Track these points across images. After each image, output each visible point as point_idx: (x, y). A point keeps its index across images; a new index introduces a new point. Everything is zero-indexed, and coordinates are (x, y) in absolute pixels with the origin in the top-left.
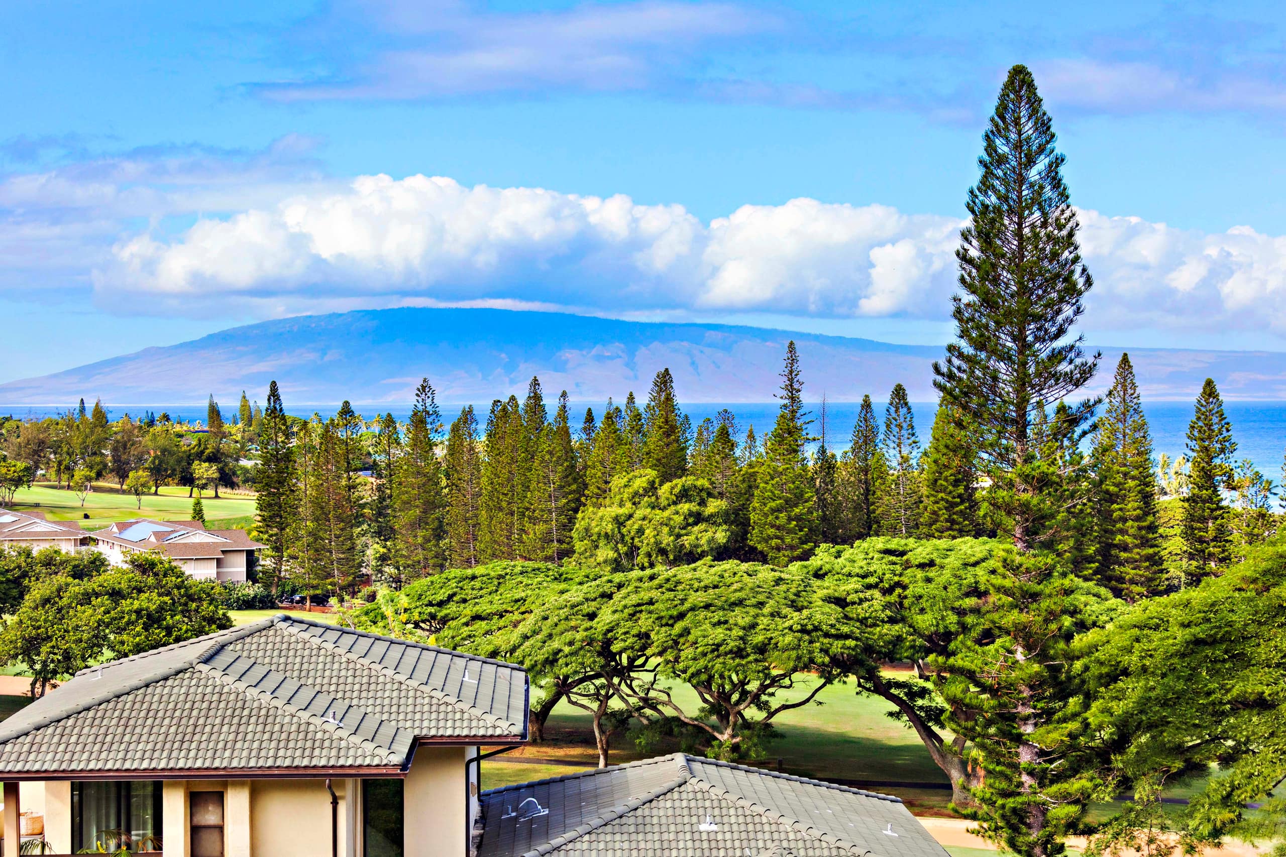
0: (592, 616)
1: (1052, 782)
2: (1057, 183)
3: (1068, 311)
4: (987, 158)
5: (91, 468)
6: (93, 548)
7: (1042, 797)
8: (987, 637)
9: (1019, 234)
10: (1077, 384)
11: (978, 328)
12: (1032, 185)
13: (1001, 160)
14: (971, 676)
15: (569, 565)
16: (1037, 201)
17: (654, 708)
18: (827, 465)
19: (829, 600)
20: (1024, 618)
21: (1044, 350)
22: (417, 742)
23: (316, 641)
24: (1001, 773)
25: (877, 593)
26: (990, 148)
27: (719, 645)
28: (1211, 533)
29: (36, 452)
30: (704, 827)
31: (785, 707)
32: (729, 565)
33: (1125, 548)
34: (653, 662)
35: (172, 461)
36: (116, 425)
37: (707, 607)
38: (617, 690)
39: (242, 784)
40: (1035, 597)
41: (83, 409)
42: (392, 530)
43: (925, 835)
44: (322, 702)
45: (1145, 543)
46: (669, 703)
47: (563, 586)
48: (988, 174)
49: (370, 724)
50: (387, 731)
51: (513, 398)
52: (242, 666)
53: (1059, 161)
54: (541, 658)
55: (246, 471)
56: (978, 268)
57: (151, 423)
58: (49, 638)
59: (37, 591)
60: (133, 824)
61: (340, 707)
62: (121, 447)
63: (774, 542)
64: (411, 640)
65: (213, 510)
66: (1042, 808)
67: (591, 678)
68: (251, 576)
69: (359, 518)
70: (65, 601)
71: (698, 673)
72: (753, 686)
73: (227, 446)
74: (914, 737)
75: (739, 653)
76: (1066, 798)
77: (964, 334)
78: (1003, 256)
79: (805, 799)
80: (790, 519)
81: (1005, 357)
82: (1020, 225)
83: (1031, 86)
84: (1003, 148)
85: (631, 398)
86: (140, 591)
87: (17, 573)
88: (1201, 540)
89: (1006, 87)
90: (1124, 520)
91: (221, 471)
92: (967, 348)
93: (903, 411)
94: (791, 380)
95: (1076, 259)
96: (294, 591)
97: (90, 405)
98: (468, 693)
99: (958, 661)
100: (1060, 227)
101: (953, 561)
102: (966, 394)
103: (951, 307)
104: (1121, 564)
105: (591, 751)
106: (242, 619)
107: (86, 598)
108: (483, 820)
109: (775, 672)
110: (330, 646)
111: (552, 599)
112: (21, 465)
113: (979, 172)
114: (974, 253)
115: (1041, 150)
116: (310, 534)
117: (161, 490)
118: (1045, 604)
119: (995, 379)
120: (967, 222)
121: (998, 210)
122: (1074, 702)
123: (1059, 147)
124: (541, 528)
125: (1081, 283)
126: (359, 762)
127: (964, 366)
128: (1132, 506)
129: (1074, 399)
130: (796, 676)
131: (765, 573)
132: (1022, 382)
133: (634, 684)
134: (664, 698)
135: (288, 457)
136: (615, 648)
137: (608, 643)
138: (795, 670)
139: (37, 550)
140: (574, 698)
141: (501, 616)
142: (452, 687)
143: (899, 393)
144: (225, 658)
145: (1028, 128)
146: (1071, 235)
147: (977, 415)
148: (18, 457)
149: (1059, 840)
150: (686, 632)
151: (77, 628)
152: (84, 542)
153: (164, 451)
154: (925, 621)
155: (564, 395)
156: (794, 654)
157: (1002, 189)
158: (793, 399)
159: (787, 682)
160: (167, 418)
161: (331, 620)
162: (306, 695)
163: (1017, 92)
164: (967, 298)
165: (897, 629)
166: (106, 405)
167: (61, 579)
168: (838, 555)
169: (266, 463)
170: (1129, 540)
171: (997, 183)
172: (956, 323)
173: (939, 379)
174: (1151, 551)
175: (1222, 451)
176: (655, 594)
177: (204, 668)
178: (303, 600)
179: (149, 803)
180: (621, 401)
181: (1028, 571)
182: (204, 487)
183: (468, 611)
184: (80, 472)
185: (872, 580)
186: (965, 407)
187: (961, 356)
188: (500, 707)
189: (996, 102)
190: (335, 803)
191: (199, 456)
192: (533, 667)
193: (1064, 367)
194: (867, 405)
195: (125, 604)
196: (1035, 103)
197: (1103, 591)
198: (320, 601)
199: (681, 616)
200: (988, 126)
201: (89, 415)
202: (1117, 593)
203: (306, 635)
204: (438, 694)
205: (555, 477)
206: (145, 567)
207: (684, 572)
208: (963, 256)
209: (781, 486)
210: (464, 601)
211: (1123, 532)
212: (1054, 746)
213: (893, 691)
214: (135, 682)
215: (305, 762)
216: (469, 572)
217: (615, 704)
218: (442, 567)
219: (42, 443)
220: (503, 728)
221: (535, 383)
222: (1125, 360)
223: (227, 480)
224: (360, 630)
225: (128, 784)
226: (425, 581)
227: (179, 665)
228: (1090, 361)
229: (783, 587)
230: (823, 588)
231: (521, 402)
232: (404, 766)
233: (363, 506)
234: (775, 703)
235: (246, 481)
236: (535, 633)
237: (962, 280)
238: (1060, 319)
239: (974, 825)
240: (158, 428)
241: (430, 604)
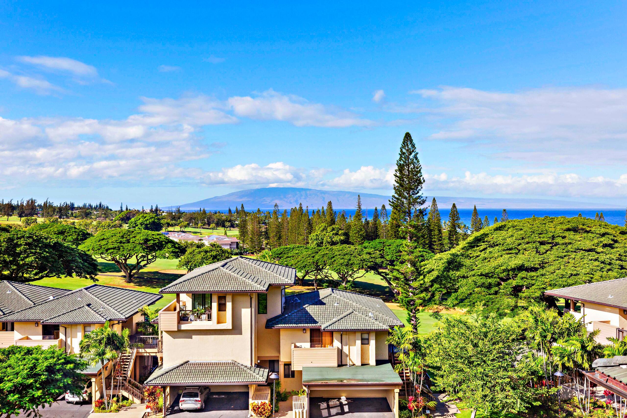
0: (313, 257)
1: (417, 295)
2: (417, 159)
3: (419, 187)
4: (401, 153)
5: (202, 223)
6: (202, 242)
7: (414, 298)
8: (402, 263)
9: (408, 170)
10: (422, 204)
11: (399, 191)
12: (411, 159)
13: (404, 153)
14: (398, 270)
15: (309, 246)
16: (413, 163)
17: (327, 278)
18: (367, 223)
19: (367, 253)
20: (410, 257)
21: (415, 196)
22: (270, 285)
23: (247, 262)
24: (405, 293)
25: (378, 252)
26: (401, 151)
27: (342, 264)
28: (454, 239)
29: (190, 220)
30: (335, 305)
31: (357, 278)
32: (344, 245)
33: (435, 242)
34: (328, 267)
35: (220, 222)
36: (208, 214)
37: (339, 255)
38: (319, 274)
39: (230, 294)
40: (412, 252)
41: (200, 210)
42: (269, 237)
43: (386, 306)
44: (249, 276)
45: (440, 240)
46: (331, 277)
47: (307, 250)
48: (401, 157)
49: (259, 281)
50: (263, 282)
51: (296, 208)
52: (231, 267)
53: (417, 153)
54: (302, 266)
55: (237, 224)
56: (399, 178)
57: (216, 213)
58: (191, 261)
59: (189, 251)
60: (206, 303)
61: (252, 277)
62: (209, 219)
63: (355, 240)
64: (272, 262)
65: (229, 233)
66: (414, 301)
67: (313, 271)
68: (237, 247)
69: (261, 235)
70: (195, 253)
71: (338, 270)
72: (350, 273)
73: (233, 218)
74: (386, 284)
75: (347, 265)
76: (420, 298)
77: (396, 193)
78: (405, 175)
79: (359, 298)
80: (359, 235)
81: (405, 198)
82: (408, 168)
83: (410, 137)
84: (404, 151)
85: (323, 208)
86: (212, 251)
87: (184, 247)
88: (452, 240)
89: (405, 137)
90: (435, 235)
91: (231, 224)
92: (396, 196)
93: (384, 210)
94: (359, 204)
95: (421, 176)
96: (247, 251)
97: (202, 209)
98: (282, 274)
99: (396, 267)
100: (418, 168)
101: (395, 245)
102: (397, 206)
103: (393, 186)
104: (434, 245)
105: (313, 287)
106: (234, 257)
107: (200, 253)
108: (285, 303)
109: (355, 270)
110: (250, 263)
111: (305, 253)
112: (187, 223)
113: (399, 156)
114: (398, 175)
115: (413, 151)
116: (251, 238)
117: (218, 228)
118: (414, 254)
119: (403, 203)
120: (396, 168)
121: (403, 165)
122: (422, 277)
123: (417, 150)
124: (303, 237)
125: (422, 181)
126: (256, 289)
127: (396, 200)
128: (436, 232)
129: (422, 207)
130: (360, 271)
131: (352, 247)
132: (410, 203)
133: (323, 272)
134: (330, 275)
135: (245, 221)
136: (319, 264)
137: (317, 263)
138: (359, 269)
139: (189, 242)
140: (309, 275)
141: (293, 257)
142: (278, 272)
143: (384, 206)
144: (227, 266)
145: (410, 146)
146: (420, 170)
147: (399, 211)
148: (186, 221)
149: (418, 308)
150: (335, 260)
151: (197, 259)
152: (200, 240)
153: (218, 219)
154: (388, 258)
155: (307, 207)
156: (358, 265)
157: (404, 160)
158: (359, 208)
159: (358, 272)
160: (219, 212)
161: (255, 258)
162: (245, 274)
163: (407, 138)
164: (397, 185)
165: (382, 259)
166: (206, 209)
167: (194, 248)
168: (369, 243)
169: (241, 223)
170: (435, 240)
171: (403, 159)
172: (394, 190)
173: (391, 203)
174: (440, 242)
175: (457, 220)
176: (327, 252)
177: (222, 268)
178: (249, 253)
179: (210, 298)
180: (320, 208)
181: (411, 246)
182: (227, 228)
183: (286, 256)
184: (200, 225)
185: (376, 249)
186: (397, 209)
187: (395, 198)
188: (289, 277)
189: (403, 141)
190: (251, 299)
191: (226, 221)
192: (300, 268)
193: (419, 200)
194: (376, 209)
195: (208, 254)
196: (411, 141)
197: (429, 251)
198: (252, 253)
199: (334, 257)
200: (401, 146)
201: (202, 211)
202: (433, 252)
203: (245, 261)
204: (275, 274)
205: (306, 226)
206: (213, 245)
207: (334, 247)
208: (396, 176)
209: (356, 228)
210: (285, 253)
211: (435, 238)
212: (417, 286)
213: (382, 274)
214: (206, 271)
215: (244, 289)
216: (286, 247)
217: (319, 277)
218: (280, 246)
219: (191, 218)
220: (290, 282)
221: (301, 204)
222: (434, 199)
223: (232, 226)
224: (261, 260)
225: (205, 294)
226: (276, 249)
227: (216, 267)
228: (425, 199)
229: (357, 250)
230: (366, 251)
231: (297, 208)
232: (267, 290)
233: (262, 232)
234: (355, 277)
235: (237, 226)
236: (301, 261)
237: (395, 181)
238: (418, 189)
239: (399, 304)
240: (218, 214)
241: (277, 254)
